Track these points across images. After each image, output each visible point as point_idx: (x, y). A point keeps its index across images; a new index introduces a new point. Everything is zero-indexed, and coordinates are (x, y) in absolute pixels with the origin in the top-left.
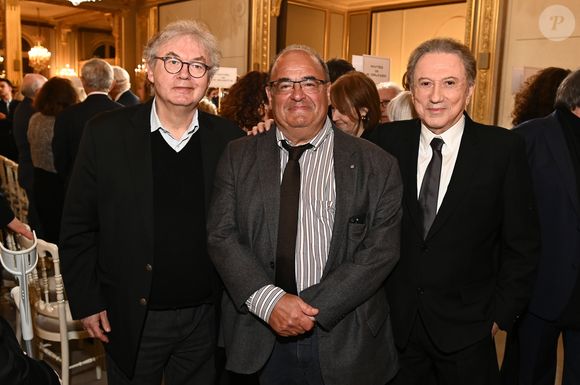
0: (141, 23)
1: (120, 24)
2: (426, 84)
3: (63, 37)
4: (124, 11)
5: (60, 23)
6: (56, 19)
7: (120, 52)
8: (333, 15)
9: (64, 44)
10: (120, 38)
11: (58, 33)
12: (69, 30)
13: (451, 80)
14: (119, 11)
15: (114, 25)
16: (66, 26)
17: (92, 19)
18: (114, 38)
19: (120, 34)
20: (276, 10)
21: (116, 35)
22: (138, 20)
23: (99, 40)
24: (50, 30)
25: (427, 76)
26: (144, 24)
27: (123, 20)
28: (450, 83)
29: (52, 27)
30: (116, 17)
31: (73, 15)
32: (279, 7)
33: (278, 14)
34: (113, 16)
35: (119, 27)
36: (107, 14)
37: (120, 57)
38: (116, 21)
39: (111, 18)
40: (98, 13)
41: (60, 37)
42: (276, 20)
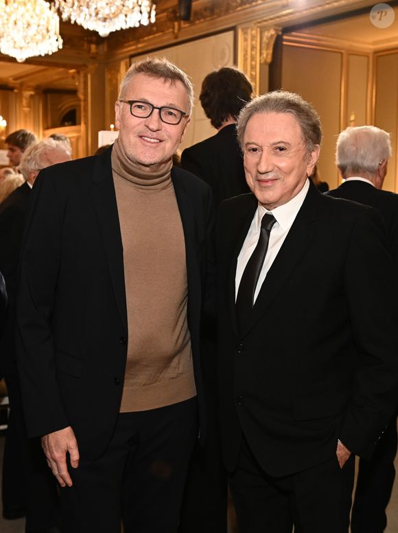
0: (111, 80)
1: (86, 83)
2: (255, 150)
3: (25, 102)
4: (91, 67)
5: (22, 84)
6: (16, 79)
7: (86, 117)
8: (352, 57)
9: (27, 109)
10: (86, 100)
11: (20, 96)
12: (32, 93)
13: (281, 145)
14: (85, 66)
15: (78, 84)
16: (28, 88)
17: (57, 77)
18: (79, 100)
19: (86, 95)
20: (267, 55)
21: (81, 96)
22: (108, 76)
23: (67, 104)
24: (10, 93)
25: (253, 141)
26: (114, 81)
27: (89, 76)
28: (281, 149)
29: (12, 89)
30: (82, 75)
31: (33, 73)
32: (271, 51)
33: (269, 60)
34: (78, 72)
35: (85, 86)
36: (72, 71)
37: (86, 124)
38: (82, 80)
39: (76, 75)
40: (61, 70)
41: (21, 101)
42: (267, 68)
